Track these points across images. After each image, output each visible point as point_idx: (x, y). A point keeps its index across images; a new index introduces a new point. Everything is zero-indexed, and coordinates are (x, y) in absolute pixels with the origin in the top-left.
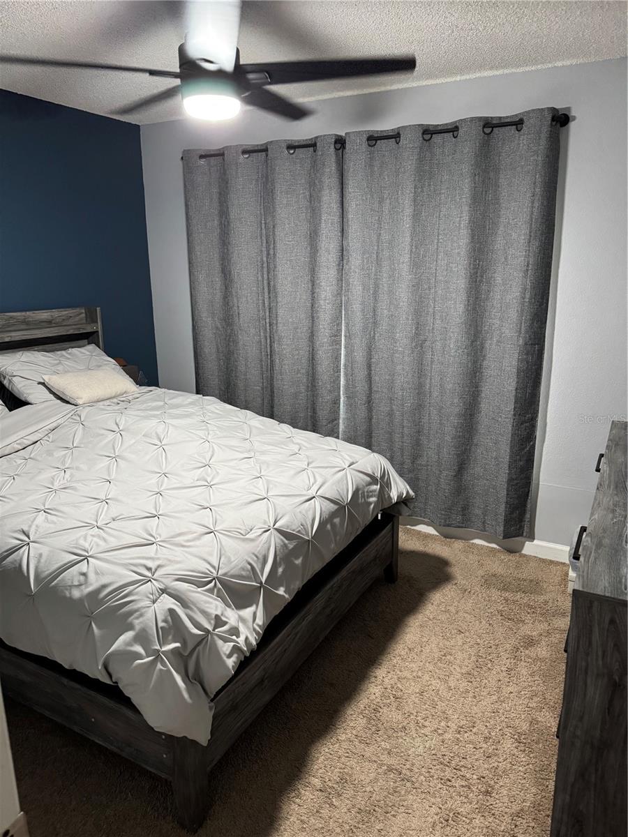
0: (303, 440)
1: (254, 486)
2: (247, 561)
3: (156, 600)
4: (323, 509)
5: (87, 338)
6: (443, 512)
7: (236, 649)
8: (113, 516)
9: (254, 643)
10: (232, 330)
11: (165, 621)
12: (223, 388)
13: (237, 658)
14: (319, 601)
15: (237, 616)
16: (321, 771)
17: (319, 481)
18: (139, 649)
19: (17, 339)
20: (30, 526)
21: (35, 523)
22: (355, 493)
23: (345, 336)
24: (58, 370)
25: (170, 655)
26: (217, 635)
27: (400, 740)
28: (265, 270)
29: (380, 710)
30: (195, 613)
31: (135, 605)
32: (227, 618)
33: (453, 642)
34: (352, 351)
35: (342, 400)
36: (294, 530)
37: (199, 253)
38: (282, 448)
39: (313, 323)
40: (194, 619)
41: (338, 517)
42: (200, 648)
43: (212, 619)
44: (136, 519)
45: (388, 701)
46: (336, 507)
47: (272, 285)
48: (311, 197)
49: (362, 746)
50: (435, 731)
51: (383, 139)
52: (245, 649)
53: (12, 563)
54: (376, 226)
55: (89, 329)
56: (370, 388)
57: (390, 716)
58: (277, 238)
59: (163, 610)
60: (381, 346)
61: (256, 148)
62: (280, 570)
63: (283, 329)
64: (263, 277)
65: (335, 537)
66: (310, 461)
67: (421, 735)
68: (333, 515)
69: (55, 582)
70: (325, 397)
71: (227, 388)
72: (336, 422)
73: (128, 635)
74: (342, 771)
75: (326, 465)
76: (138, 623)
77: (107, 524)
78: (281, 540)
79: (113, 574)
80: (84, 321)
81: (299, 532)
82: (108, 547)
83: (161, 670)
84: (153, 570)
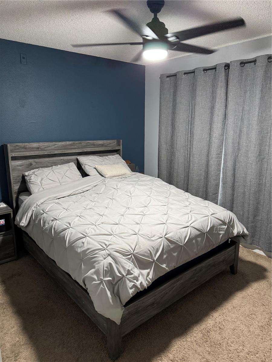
0: (193, 201)
1: (162, 218)
2: (148, 249)
3: (106, 258)
4: (192, 233)
5: (117, 152)
6: (268, 245)
7: (135, 286)
8: (102, 222)
9: (145, 285)
10: (173, 150)
11: (107, 267)
12: (168, 175)
13: (135, 290)
14: (188, 274)
15: (139, 272)
16: (174, 352)
17: (193, 219)
18: (95, 277)
19: (89, 151)
20: (72, 221)
21: (74, 220)
22: (212, 228)
23: (224, 155)
24: (102, 164)
25: (106, 282)
26: (127, 278)
27: (216, 349)
28: (190, 124)
29: (211, 332)
30: (120, 267)
31: (97, 258)
32: (133, 272)
33: (258, 309)
34: (226, 162)
35: (220, 185)
36: (174, 240)
37: (163, 118)
38: (181, 203)
39: (209, 148)
40: (119, 269)
41: (200, 238)
42: (120, 282)
43: (126, 271)
44: (110, 224)
45: (216, 329)
46: (199, 233)
47: (192, 131)
48: (212, 91)
49: (197, 346)
50: (236, 350)
51: (248, 63)
52: (140, 287)
53: (63, 234)
54: (242, 104)
55: (117, 148)
56: (234, 180)
57: (215, 336)
58: (196, 110)
59: (107, 263)
60: (241, 160)
61: (190, 71)
62: (165, 256)
63: (195, 150)
64: (188, 127)
65: (197, 247)
66: (192, 210)
67: (227, 349)
68: (197, 236)
69: (74, 244)
70: (212, 182)
71: (170, 175)
72: (217, 195)
73: (93, 270)
74: (184, 355)
75: (199, 213)
76: (97, 266)
77: (99, 225)
78: (167, 243)
79: (93, 244)
80: (116, 145)
81: (177, 241)
82: (95, 233)
83: (102, 287)
84: (107, 246)
